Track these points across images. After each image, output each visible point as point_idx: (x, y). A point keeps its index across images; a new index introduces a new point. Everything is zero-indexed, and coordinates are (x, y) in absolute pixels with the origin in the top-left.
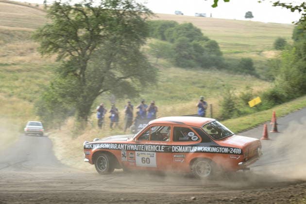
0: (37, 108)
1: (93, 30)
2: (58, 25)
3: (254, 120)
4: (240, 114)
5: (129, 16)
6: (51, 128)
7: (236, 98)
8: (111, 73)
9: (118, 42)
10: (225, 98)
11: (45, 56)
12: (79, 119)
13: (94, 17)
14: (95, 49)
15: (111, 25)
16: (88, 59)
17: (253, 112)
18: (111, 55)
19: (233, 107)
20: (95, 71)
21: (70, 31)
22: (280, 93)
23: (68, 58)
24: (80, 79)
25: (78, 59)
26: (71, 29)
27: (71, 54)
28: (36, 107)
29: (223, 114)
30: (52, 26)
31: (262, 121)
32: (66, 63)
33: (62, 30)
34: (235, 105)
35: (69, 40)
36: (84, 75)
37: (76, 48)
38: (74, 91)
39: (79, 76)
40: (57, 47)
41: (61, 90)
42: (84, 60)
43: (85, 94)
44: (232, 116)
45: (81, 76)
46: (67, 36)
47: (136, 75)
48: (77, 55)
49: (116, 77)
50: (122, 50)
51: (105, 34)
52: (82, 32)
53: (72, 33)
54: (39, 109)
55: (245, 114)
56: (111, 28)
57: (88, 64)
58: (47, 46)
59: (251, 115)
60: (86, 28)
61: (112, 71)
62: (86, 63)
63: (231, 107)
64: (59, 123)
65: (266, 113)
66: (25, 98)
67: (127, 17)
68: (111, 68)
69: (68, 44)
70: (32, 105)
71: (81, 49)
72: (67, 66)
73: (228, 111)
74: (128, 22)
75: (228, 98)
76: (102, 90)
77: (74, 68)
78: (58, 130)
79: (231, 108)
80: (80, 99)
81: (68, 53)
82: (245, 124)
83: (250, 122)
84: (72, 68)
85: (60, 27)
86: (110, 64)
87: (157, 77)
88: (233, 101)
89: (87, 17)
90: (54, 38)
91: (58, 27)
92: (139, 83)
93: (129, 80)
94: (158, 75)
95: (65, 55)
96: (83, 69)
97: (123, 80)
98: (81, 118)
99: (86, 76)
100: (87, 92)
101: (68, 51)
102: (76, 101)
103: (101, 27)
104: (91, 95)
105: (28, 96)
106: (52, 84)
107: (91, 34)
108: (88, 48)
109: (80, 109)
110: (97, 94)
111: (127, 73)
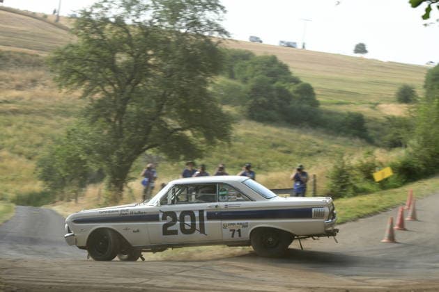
0: (40, 169)
1: (138, 55)
2: (87, 45)
3: (380, 202)
4: (358, 192)
5: (194, 38)
6: (62, 199)
7: (352, 168)
8: (162, 121)
9: (175, 76)
10: (336, 167)
11: (64, 90)
12: (110, 187)
13: (142, 37)
14: (140, 85)
15: (166, 50)
16: (129, 98)
17: (375, 189)
18: (164, 94)
19: (347, 180)
20: (138, 117)
21: (104, 54)
22: (416, 165)
23: (98, 96)
24: (114, 127)
25: (113, 98)
26: (105, 53)
27: (104, 90)
28: (40, 166)
29: (332, 191)
30: (78, 47)
31: (391, 203)
32: (96, 102)
33: (92, 53)
34: (351, 178)
35: (102, 70)
36: (121, 122)
37: (112, 81)
38: (105, 144)
39: (114, 122)
40: (82, 78)
41: (86, 141)
42: (122, 100)
43: (122, 150)
44: (344, 195)
45: (117, 123)
46: (99, 62)
47: (198, 126)
48: (112, 92)
49: (169, 127)
50: (181, 88)
51: (157, 63)
52: (122, 58)
53: (106, 59)
54: (44, 171)
55: (365, 192)
56: (166, 54)
57: (128, 106)
58: (69, 76)
59: (374, 195)
60: (129, 53)
61: (164, 118)
62: (125, 104)
63: (344, 180)
64: (75, 192)
65: (396, 193)
66: (20, 154)
67: (191, 40)
68: (163, 114)
69: (100, 74)
70: (32, 165)
71: (119, 83)
72: (97, 107)
73: (338, 186)
74: (192, 46)
75: (339, 167)
76: (147, 146)
77: (108, 111)
78: (73, 202)
79: (344, 182)
80: (114, 157)
81: (98, 87)
82: (368, 206)
83: (375, 204)
84: (104, 110)
85: (90, 49)
86: (162, 107)
87: (231, 131)
88: (348, 172)
89: (130, 35)
90: (80, 65)
91: (86, 48)
92: (203, 139)
93: (188, 133)
94: (231, 128)
95: (95, 90)
96: (121, 112)
97: (180, 132)
98: (113, 186)
99: (125, 123)
100: (124, 148)
101: (99, 84)
102: (108, 160)
103: (150, 52)
104: (131, 153)
105: (26, 150)
106: (69, 134)
107: (136, 61)
108: (129, 82)
109: (112, 173)
110: (139, 152)
111: (186, 122)
